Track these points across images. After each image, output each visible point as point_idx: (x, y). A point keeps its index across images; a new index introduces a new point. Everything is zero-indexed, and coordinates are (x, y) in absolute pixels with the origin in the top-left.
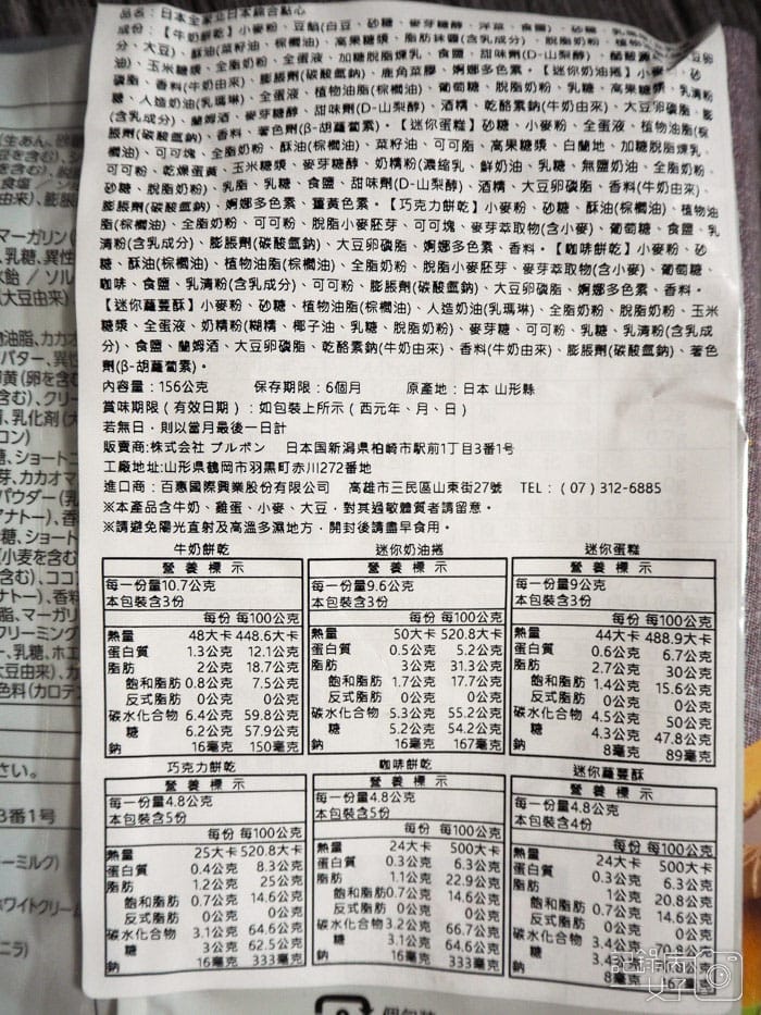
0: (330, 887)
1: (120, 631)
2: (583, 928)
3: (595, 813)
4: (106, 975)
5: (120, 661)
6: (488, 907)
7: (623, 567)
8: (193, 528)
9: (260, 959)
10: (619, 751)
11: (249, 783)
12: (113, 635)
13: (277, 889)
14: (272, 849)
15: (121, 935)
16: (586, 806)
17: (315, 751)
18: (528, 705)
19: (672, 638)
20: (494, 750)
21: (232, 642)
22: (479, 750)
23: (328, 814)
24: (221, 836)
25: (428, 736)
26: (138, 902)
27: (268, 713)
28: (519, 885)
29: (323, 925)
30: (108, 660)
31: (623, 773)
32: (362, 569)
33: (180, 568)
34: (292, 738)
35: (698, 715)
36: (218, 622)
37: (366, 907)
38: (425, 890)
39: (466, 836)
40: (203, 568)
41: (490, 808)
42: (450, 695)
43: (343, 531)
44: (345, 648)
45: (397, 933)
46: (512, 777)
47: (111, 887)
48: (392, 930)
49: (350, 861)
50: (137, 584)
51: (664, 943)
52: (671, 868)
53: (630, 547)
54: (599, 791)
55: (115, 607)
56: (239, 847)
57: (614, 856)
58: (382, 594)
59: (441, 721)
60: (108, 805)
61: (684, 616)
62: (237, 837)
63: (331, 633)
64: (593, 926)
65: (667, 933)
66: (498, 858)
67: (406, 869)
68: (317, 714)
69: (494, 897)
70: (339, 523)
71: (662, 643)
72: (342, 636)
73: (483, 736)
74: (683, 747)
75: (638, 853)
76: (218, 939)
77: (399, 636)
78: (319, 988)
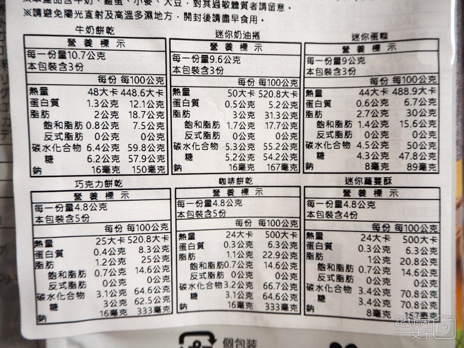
0: (187, 263)
1: (38, 87)
2: (352, 282)
3: (360, 208)
4: (38, 324)
5: (39, 109)
6: (290, 271)
7: (377, 48)
8: (89, 15)
9: (142, 310)
10: (375, 166)
11: (132, 195)
12: (33, 91)
13: (153, 265)
14: (149, 238)
15: (47, 297)
16: (354, 203)
17: (176, 172)
18: (315, 141)
19: (410, 91)
20: (293, 171)
21: (118, 97)
22: (283, 171)
23: (185, 215)
24: (114, 230)
25: (250, 162)
26: (58, 275)
27: (144, 146)
28: (310, 256)
29: (183, 287)
30: (31, 108)
31: (378, 181)
32: (206, 47)
33: (80, 43)
34: (160, 164)
35: (428, 140)
36: (108, 83)
37: (211, 275)
38: (249, 262)
39: (275, 227)
40: (96, 43)
41: (291, 208)
42: (264, 135)
43: (193, 19)
44: (195, 102)
45: (231, 290)
46: (305, 187)
47: (38, 265)
48: (228, 289)
49: (201, 246)
50: (49, 53)
51: (406, 289)
52: (411, 241)
53: (382, 34)
54: (362, 193)
55: (34, 70)
56: (126, 237)
57: (372, 234)
58: (219, 65)
59: (259, 152)
60: (34, 210)
61: (418, 76)
62: (125, 230)
63: (186, 92)
64: (359, 280)
65: (408, 283)
66: (297, 240)
67: (237, 250)
68: (177, 147)
69: (294, 265)
70: (190, 14)
71: (403, 95)
72: (194, 94)
73: (285, 162)
74: (418, 162)
75: (388, 232)
76: (114, 298)
77: (231, 94)
78: (181, 328)
